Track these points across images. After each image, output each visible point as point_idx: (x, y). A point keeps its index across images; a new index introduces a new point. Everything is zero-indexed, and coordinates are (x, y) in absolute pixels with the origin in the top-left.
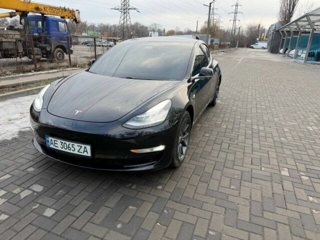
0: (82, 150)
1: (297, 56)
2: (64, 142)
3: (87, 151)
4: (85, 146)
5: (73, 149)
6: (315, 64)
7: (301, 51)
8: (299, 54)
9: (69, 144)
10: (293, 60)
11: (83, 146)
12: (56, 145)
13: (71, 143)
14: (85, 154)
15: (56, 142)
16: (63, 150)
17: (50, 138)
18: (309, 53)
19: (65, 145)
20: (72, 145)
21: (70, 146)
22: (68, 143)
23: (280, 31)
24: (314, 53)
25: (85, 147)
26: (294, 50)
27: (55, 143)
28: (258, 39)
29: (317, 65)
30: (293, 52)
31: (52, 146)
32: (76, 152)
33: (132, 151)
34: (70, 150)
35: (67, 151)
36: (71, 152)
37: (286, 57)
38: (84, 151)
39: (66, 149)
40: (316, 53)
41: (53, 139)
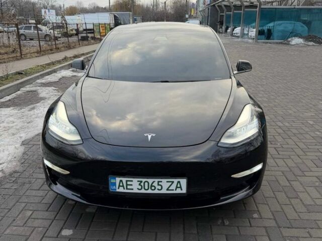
0: (173, 187)
1: (243, 35)
2: (144, 180)
3: (181, 187)
4: (179, 180)
5: (160, 187)
6: (267, 43)
7: (247, 29)
8: (246, 32)
9: (154, 182)
10: (240, 40)
11: (176, 181)
12: (129, 187)
13: (157, 180)
14: (179, 191)
15: (129, 183)
16: (143, 191)
17: (118, 180)
18: (259, 31)
19: (146, 184)
20: (158, 182)
21: (155, 184)
22: (150, 181)
23: (216, 6)
24: (264, 31)
25: (179, 182)
26: (240, 28)
27: (127, 185)
28: (187, 16)
29: (270, 44)
30: (238, 30)
31: (121, 190)
32: (164, 191)
33: (232, 176)
34: (154, 190)
35: (150, 191)
36: (156, 192)
37: (230, 37)
38: (177, 187)
39: (147, 190)
40: (266, 31)
41: (124, 180)
